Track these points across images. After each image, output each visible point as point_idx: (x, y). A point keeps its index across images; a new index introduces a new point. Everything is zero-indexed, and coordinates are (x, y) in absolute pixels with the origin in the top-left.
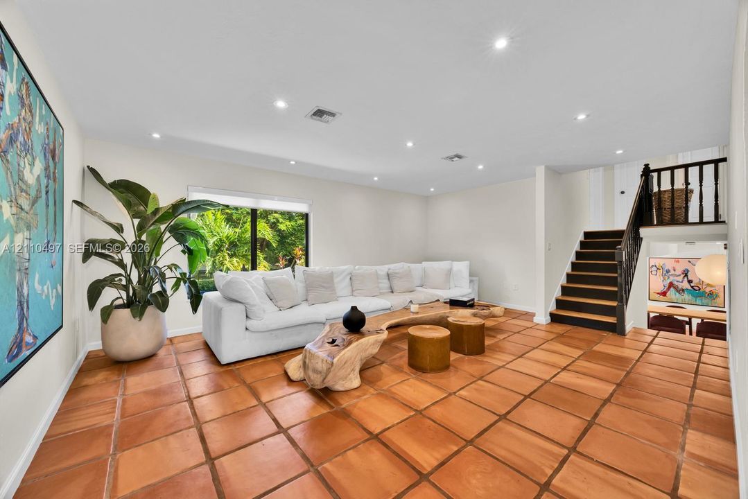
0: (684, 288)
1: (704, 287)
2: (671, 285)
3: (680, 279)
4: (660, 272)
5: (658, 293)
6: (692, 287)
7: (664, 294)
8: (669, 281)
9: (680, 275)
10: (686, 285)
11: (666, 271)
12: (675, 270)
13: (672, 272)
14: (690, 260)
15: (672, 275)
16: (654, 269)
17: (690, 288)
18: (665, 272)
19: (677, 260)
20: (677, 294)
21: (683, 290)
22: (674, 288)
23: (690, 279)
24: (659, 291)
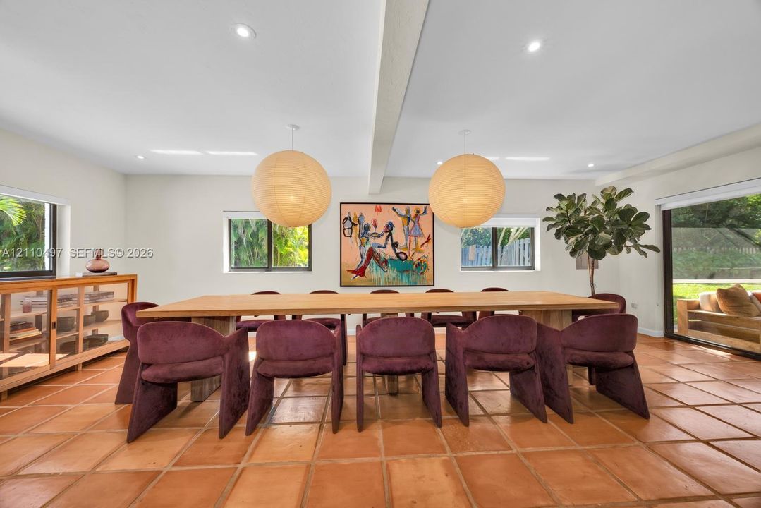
0: (388, 258)
1: (412, 253)
2: (371, 253)
3: (382, 241)
4: (356, 230)
5: (354, 272)
6: (397, 254)
7: (361, 271)
8: (368, 247)
9: (382, 235)
10: (388, 252)
11: (365, 229)
12: (375, 226)
13: (372, 230)
14: (395, 207)
15: (371, 235)
16: (348, 224)
17: (394, 257)
18: (363, 231)
19: (379, 206)
20: (379, 268)
21: (386, 262)
22: (375, 258)
23: (395, 240)
24: (354, 268)
